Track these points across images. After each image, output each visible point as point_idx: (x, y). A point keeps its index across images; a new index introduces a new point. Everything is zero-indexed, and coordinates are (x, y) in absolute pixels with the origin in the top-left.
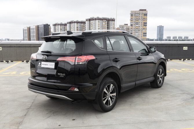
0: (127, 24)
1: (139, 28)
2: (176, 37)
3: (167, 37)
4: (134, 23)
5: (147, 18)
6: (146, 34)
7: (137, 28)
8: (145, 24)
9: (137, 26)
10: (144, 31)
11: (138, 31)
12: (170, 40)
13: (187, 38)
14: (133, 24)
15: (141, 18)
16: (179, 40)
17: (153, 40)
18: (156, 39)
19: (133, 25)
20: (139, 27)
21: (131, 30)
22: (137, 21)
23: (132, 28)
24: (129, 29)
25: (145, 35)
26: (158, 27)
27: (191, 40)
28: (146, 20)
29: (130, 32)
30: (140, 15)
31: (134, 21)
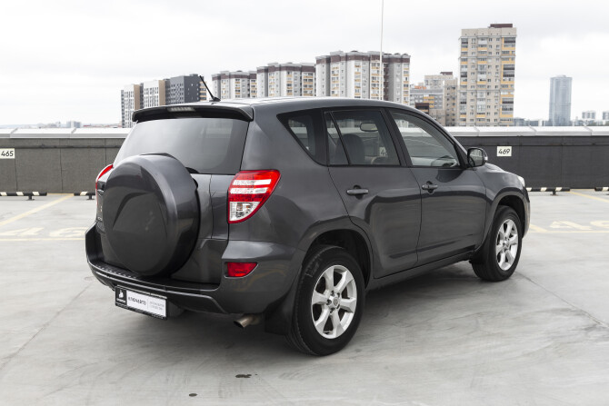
0: (451, 73)
1: (489, 84)
3: (584, 114)
4: (474, 70)
5: (513, 52)
6: (512, 102)
7: (483, 86)
8: (509, 72)
9: (483, 77)
10: (504, 94)
11: (485, 96)
12: (593, 124)
14: (468, 70)
15: (494, 54)
17: (535, 124)
18: (547, 119)
19: (469, 75)
20: (489, 80)
21: (464, 90)
22: (480, 63)
23: (464, 84)
24: (454, 88)
25: (508, 106)
26: (552, 79)
28: (513, 59)
29: (459, 97)
30: (491, 43)
31: (474, 61)
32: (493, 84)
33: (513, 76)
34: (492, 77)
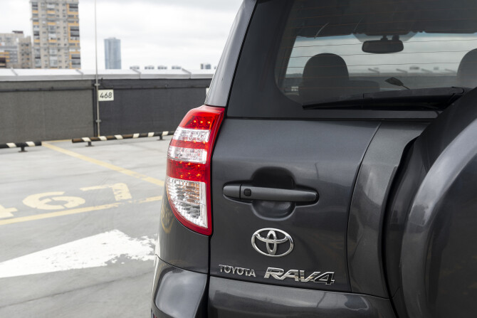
0: (21, 32)
1: (59, 42)
4: (44, 30)
5: (77, 16)
6: (79, 58)
7: (53, 44)
8: (75, 33)
9: (54, 36)
10: (72, 51)
11: (56, 52)
14: (41, 30)
15: (61, 17)
19: (41, 33)
20: (59, 39)
21: (37, 47)
22: (50, 24)
23: (37, 41)
24: (27, 45)
25: (76, 61)
26: (106, 40)
28: (78, 22)
29: (34, 53)
30: (58, 7)
31: (44, 22)
32: (62, 42)
33: (78, 36)
34: (61, 36)
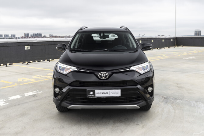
2: (2, 36)
13: (14, 36)
16: (5, 38)
27: (19, 38)
